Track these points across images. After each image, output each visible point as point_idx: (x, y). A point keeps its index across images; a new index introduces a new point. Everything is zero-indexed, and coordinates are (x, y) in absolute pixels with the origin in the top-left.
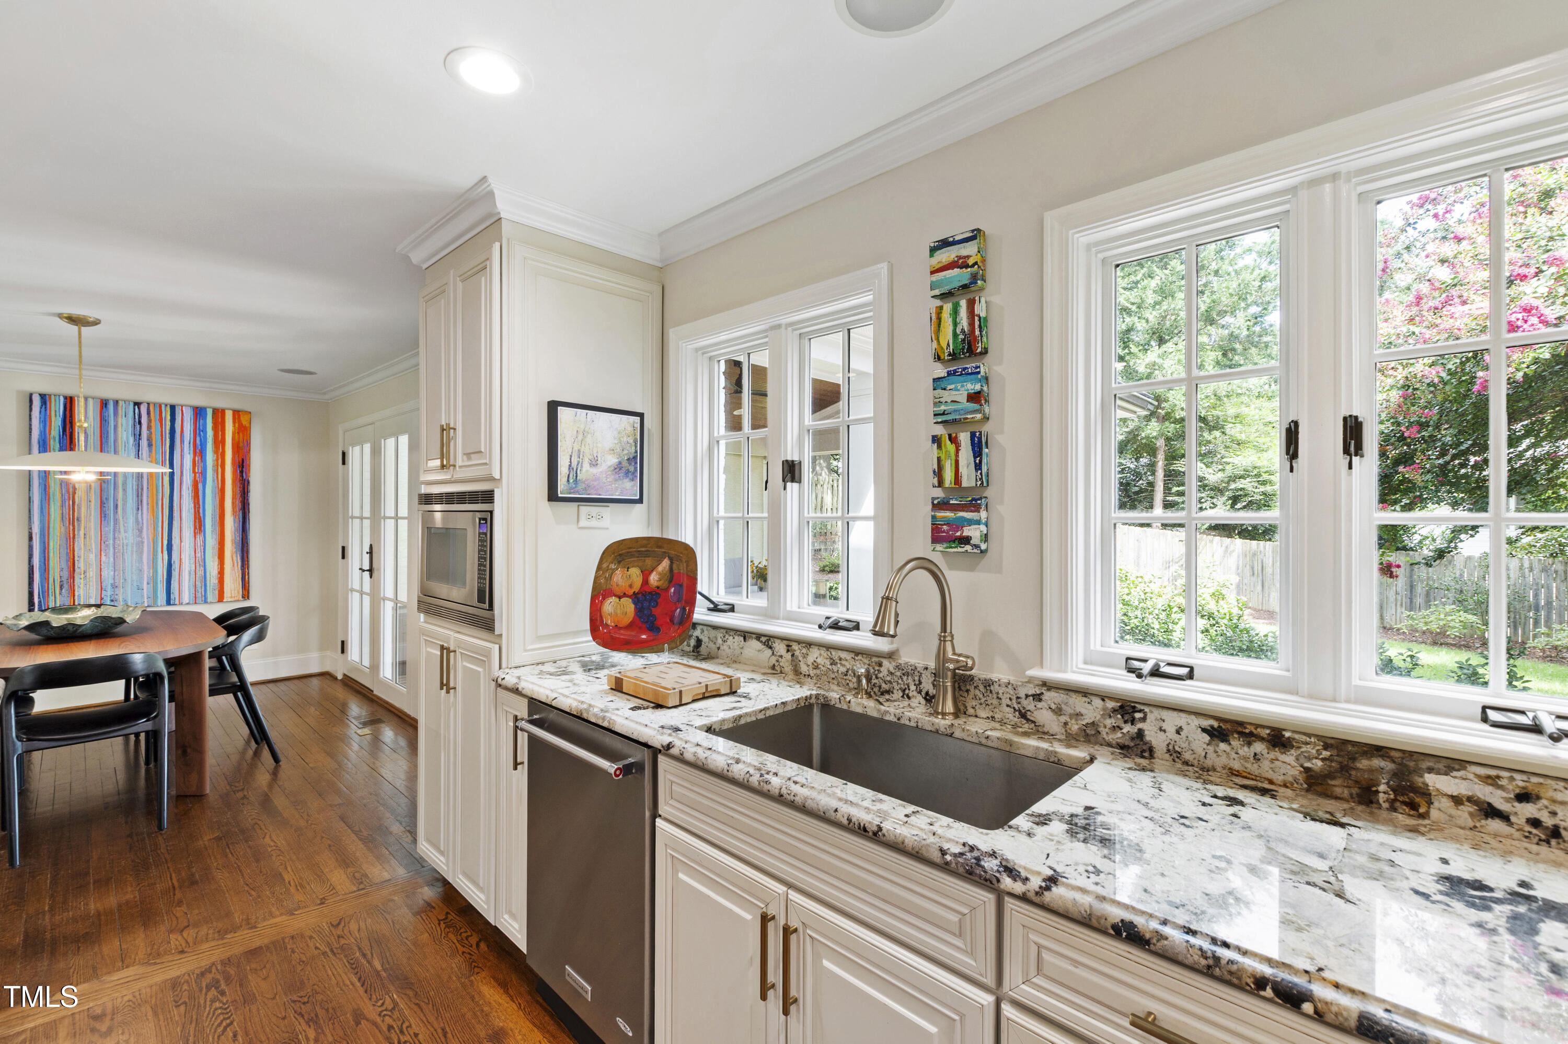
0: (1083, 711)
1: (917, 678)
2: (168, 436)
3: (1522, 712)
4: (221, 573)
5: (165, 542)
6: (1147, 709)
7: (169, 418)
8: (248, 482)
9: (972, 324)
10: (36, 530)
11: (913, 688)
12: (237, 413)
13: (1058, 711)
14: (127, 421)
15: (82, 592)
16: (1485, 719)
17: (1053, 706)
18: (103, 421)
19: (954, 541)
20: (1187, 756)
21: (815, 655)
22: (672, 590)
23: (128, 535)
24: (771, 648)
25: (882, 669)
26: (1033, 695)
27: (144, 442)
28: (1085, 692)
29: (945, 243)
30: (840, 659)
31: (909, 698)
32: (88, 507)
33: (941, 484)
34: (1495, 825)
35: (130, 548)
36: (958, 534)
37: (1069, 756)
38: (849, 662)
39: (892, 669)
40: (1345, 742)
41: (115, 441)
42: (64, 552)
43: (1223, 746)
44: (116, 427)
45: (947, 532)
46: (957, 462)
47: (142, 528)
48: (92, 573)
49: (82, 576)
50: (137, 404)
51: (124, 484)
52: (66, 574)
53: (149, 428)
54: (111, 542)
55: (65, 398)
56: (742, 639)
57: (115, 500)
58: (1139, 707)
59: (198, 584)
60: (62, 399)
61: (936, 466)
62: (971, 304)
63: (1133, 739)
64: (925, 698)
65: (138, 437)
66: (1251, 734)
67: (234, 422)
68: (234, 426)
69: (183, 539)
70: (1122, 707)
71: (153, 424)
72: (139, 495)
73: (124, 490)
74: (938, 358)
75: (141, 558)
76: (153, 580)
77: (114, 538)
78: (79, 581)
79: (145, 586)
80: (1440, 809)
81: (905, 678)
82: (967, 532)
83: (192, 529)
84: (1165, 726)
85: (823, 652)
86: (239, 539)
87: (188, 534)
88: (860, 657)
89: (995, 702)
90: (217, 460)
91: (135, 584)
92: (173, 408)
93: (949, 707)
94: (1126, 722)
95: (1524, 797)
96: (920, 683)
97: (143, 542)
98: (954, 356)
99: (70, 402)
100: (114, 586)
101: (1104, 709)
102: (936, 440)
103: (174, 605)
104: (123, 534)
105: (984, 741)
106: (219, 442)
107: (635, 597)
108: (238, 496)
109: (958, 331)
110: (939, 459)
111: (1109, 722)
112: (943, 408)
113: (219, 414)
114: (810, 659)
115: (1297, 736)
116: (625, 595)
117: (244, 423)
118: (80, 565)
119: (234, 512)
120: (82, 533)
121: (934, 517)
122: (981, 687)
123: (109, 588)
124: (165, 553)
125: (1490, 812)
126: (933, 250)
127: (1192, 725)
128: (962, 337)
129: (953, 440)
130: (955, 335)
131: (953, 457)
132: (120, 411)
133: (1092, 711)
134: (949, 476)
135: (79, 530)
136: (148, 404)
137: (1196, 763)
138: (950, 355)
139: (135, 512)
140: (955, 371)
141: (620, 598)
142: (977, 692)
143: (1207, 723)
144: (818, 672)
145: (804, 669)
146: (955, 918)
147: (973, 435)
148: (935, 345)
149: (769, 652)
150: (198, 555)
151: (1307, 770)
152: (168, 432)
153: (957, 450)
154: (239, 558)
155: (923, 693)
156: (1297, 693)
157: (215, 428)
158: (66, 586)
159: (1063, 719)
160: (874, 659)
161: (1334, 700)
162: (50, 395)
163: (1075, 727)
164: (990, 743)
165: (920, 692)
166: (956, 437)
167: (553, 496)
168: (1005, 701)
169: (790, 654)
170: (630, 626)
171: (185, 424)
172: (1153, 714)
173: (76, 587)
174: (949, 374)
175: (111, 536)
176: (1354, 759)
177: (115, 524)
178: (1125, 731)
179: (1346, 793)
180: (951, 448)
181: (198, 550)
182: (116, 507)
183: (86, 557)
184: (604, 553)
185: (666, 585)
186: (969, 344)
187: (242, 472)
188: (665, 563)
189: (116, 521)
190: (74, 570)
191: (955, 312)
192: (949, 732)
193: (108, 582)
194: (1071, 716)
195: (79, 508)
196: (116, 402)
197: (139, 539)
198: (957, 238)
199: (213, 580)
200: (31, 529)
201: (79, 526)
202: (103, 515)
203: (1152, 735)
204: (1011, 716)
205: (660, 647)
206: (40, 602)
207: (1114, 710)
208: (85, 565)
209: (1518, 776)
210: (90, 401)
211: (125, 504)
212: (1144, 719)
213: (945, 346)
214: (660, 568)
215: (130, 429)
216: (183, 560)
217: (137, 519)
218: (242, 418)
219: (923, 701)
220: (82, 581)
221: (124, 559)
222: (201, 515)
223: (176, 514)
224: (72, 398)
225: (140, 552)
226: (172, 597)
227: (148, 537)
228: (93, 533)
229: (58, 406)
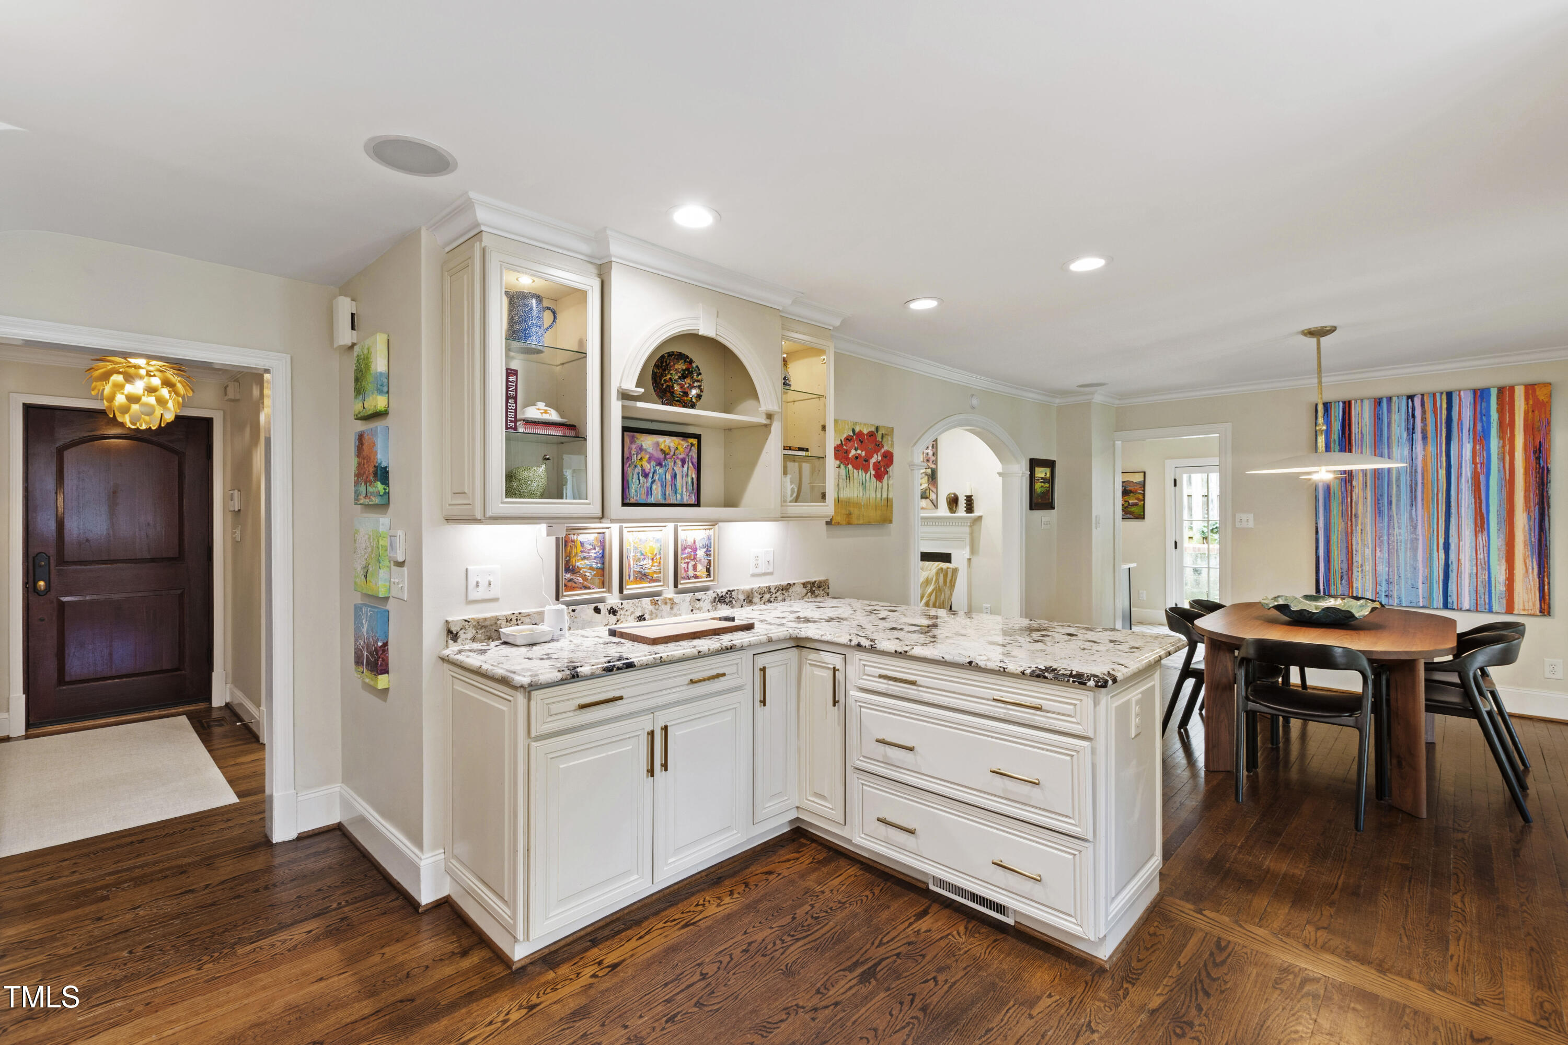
2: (1444, 426)
4: (1510, 579)
5: (1442, 541)
7: (1444, 406)
8: (1548, 471)
10: (1321, 525)
12: (1530, 389)
14: (1400, 415)
15: (1359, 585)
18: (1377, 418)
23: (1401, 532)
27: (1418, 436)
32: (1365, 504)
35: (1403, 545)
41: (1388, 438)
42: (1344, 545)
44: (1390, 423)
47: (1416, 525)
48: (1368, 567)
49: (1360, 569)
50: (1411, 397)
51: (1398, 480)
52: (1345, 566)
53: (1424, 419)
54: (1385, 538)
55: (1344, 403)
57: (1389, 496)
59: (1480, 588)
60: (1341, 404)
65: (1411, 431)
67: (1527, 399)
68: (1527, 404)
69: (1463, 538)
71: (1428, 416)
72: (1413, 492)
73: (1398, 486)
75: (1415, 556)
76: (1429, 580)
77: (1389, 535)
78: (1357, 574)
79: (1420, 585)
83: (1473, 526)
86: (1535, 540)
87: (1467, 533)
90: (1504, 446)
91: (1409, 582)
92: (1449, 395)
97: (1417, 540)
99: (1348, 405)
100: (1389, 582)
103: (1452, 609)
104: (1396, 531)
106: (1507, 427)
108: (1533, 488)
113: (1506, 393)
117: (1541, 398)
118: (1358, 559)
119: (1527, 506)
120: (1359, 528)
123: (1384, 583)
124: (1442, 552)
132: (1393, 407)
135: (1356, 525)
136: (1423, 395)
139: (1409, 508)
150: (1481, 557)
152: (1444, 421)
154: (1535, 563)
157: (1501, 411)
158: (1345, 577)
162: (1330, 403)
171: (1464, 410)
173: (1354, 580)
175: (1385, 532)
177: (1389, 521)
181: (1480, 551)
182: (1390, 503)
183: (1364, 551)
187: (1538, 458)
189: (1390, 518)
190: (1352, 563)
193: (1382, 578)
195: (1357, 504)
196: (1390, 399)
197: (1413, 536)
199: (1499, 587)
200: (1317, 523)
201: (1356, 521)
202: (1378, 511)
206: (1324, 589)
208: (1362, 559)
210: (1366, 403)
211: (1398, 501)
215: (1403, 424)
216: (1462, 561)
217: (1411, 515)
218: (1538, 393)
220: (1360, 574)
221: (1398, 556)
222: (1484, 511)
223: (1454, 510)
224: (1350, 402)
225: (1415, 550)
226: (1450, 600)
227: (1423, 535)
228: (1369, 529)
229: (1337, 413)
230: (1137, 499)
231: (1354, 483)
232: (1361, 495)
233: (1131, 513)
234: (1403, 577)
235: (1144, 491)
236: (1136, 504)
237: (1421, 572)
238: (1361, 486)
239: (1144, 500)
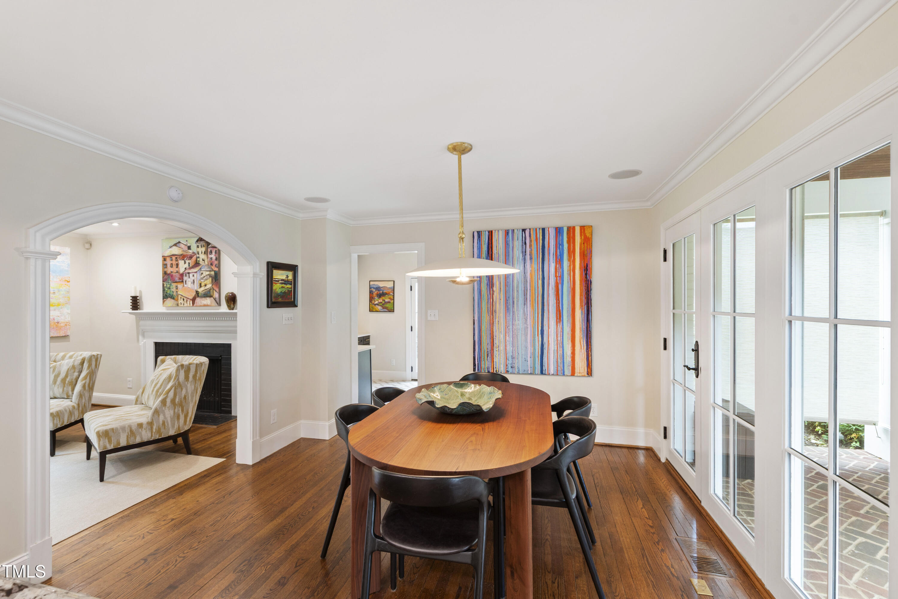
2: (541, 250)
4: (573, 353)
5: (540, 328)
7: (541, 237)
8: (591, 282)
10: (476, 318)
12: (583, 228)
14: (519, 242)
15: (497, 360)
18: (507, 244)
23: (519, 323)
27: (528, 257)
32: (500, 303)
35: (520, 331)
42: (489, 332)
44: (513, 247)
47: (527, 318)
48: (502, 348)
49: (497, 349)
50: (524, 230)
51: (518, 286)
52: (489, 347)
53: (530, 246)
54: (511, 327)
55: (489, 232)
57: (513, 298)
59: (559, 360)
60: (487, 232)
65: (524, 253)
67: (581, 235)
68: (581, 238)
69: (550, 326)
71: (532, 243)
72: (525, 295)
73: (518, 291)
75: (527, 339)
76: (533, 355)
77: (513, 325)
78: (496, 353)
79: (529, 359)
83: (555, 319)
86: (584, 327)
87: (553, 323)
90: (570, 266)
91: (524, 357)
92: (543, 230)
97: (527, 328)
99: (491, 233)
100: (513, 358)
103: (545, 374)
104: (517, 322)
106: (571, 252)
108: (584, 293)
113: (571, 231)
117: (588, 235)
118: (496, 341)
119: (581, 306)
120: (497, 320)
123: (510, 359)
124: (540, 336)
132: (515, 237)
135: (495, 319)
136: (530, 229)
139: (523, 306)
150: (559, 339)
152: (541, 248)
154: (585, 342)
157: (569, 242)
158: (490, 355)
162: (481, 231)
171: (551, 241)
173: (494, 357)
175: (511, 323)
177: (513, 315)
181: (559, 335)
182: (513, 303)
183: (499, 338)
187: (586, 274)
189: (513, 312)
190: (493, 345)
193: (510, 355)
195: (496, 304)
196: (513, 231)
197: (525, 325)
199: (568, 358)
200: (474, 317)
201: (495, 315)
202: (507, 309)
206: (478, 364)
208: (499, 341)
210: (500, 232)
211: (518, 301)
215: (520, 248)
216: (550, 342)
217: (524, 311)
218: (586, 232)
221: (517, 339)
222: (561, 308)
223: (546, 308)
224: (492, 231)
225: (526, 335)
226: (544, 369)
227: (530, 325)
228: (502, 321)
229: (485, 238)
230: (390, 298)
231: (494, 289)
232: (498, 297)
233: (386, 308)
234: (520, 354)
235: (394, 293)
236: (389, 302)
237: (529, 349)
238: (498, 290)
239: (394, 300)
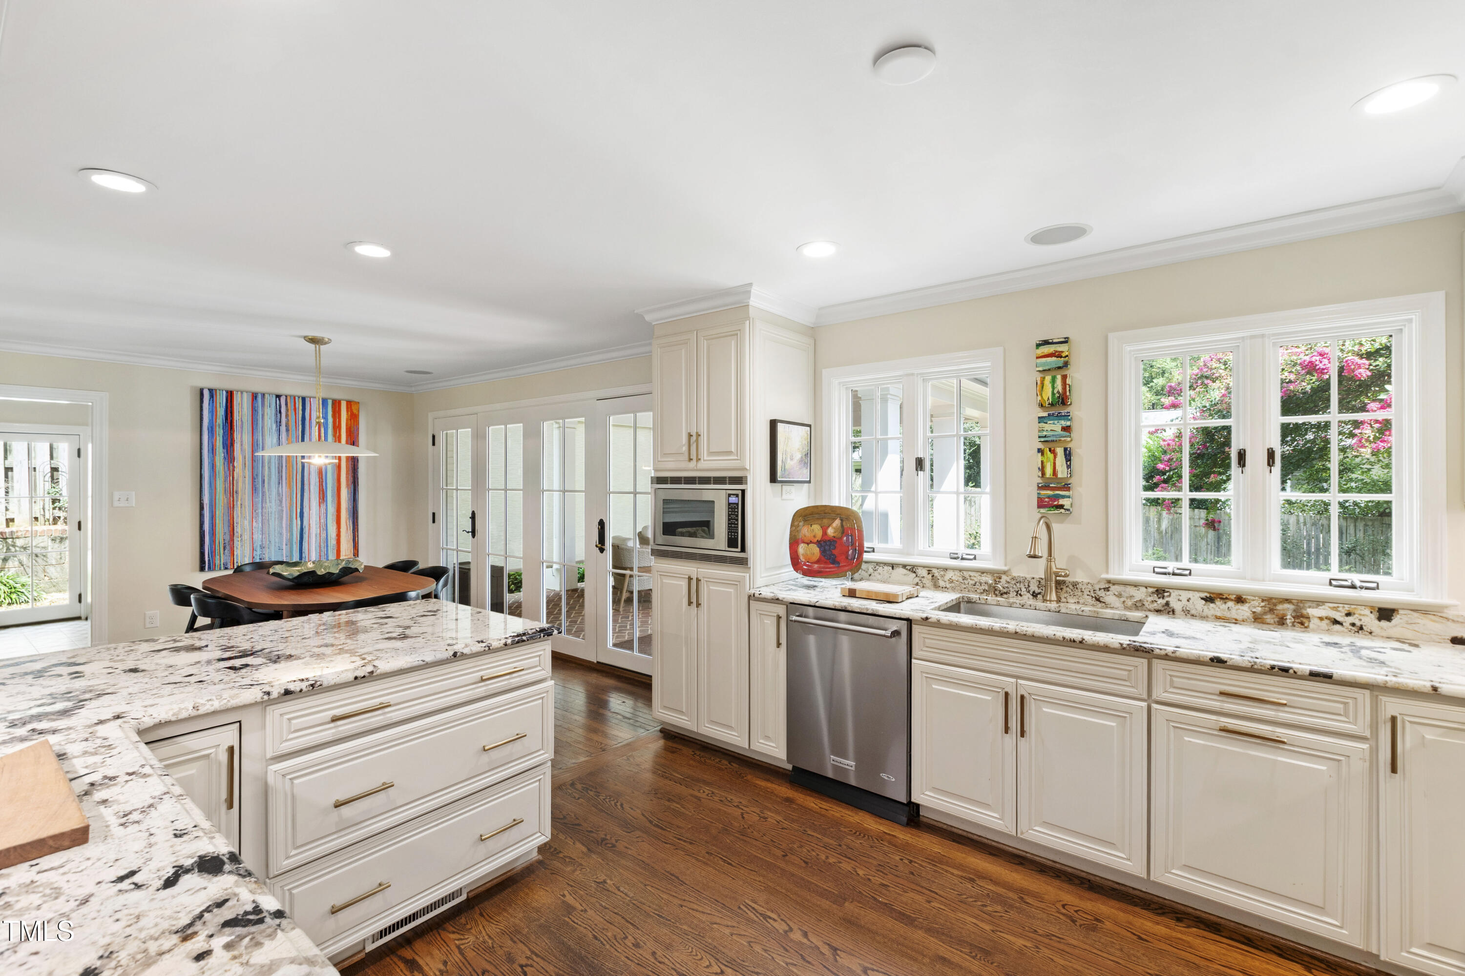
0: (1134, 594)
1: (1026, 584)
2: (300, 422)
3: (1346, 580)
4: (338, 535)
5: (299, 511)
6: (1171, 591)
7: (301, 408)
8: (358, 460)
9: (1064, 389)
10: (206, 501)
11: (1024, 589)
12: (349, 403)
13: (1119, 596)
14: (271, 410)
15: (239, 552)
16: (1331, 584)
17: (1116, 593)
18: (254, 410)
19: (1053, 507)
20: (1193, 612)
21: (950, 575)
22: (845, 538)
23: (272, 506)
24: (915, 572)
25: (1001, 580)
26: (1104, 589)
27: (283, 428)
28: (1136, 585)
29: (1046, 343)
30: (970, 576)
31: (1021, 595)
32: (244, 482)
33: (1043, 474)
34: (1338, 627)
35: (273, 515)
36: (1056, 503)
37: (1134, 616)
38: (977, 577)
39: (1009, 580)
40: (1271, 599)
41: (262, 428)
42: (226, 518)
43: (1212, 605)
44: (263, 415)
45: (1048, 502)
46: (1055, 464)
47: (282, 498)
48: (247, 537)
49: (239, 539)
50: (278, 397)
51: (269, 462)
52: (228, 538)
53: (287, 416)
54: (260, 510)
55: (227, 392)
56: (891, 568)
57: (263, 476)
58: (1167, 590)
59: (321, 544)
60: (224, 393)
61: (1040, 466)
62: (1064, 377)
63: (1163, 606)
64: (1033, 595)
65: (279, 423)
66: (1226, 598)
67: (347, 411)
68: (347, 414)
69: (312, 508)
70: (1157, 591)
71: (289, 413)
72: (280, 472)
73: (269, 468)
74: (1041, 406)
75: (281, 523)
76: (290, 541)
77: (262, 508)
78: (237, 543)
79: (284, 547)
80: (1314, 623)
81: (1018, 584)
82: (1061, 502)
83: (318, 499)
84: (1181, 598)
85: (957, 573)
86: (351, 507)
87: (314, 504)
88: (985, 574)
89: (1080, 594)
91: (277, 545)
92: (304, 399)
93: (1054, 597)
94: (1159, 598)
95: (1348, 614)
96: (1029, 586)
97: (282, 511)
98: (1052, 405)
99: (230, 395)
100: (262, 547)
101: (1147, 593)
102: (1040, 451)
104: (268, 504)
105: (1080, 613)
106: (337, 425)
107: (819, 543)
108: (350, 472)
109: (1055, 391)
110: (1042, 462)
111: (1150, 599)
112: (1045, 433)
113: (336, 404)
114: (947, 578)
115: (1249, 597)
116: (811, 542)
117: (355, 411)
118: (238, 530)
119: (348, 485)
120: (239, 503)
121: (1038, 494)
122: (1071, 587)
123: (258, 549)
124: (299, 519)
125: (1336, 622)
126: (1038, 346)
127: (1196, 597)
128: (1057, 395)
129: (1052, 451)
130: (1053, 394)
131: (1052, 461)
133: (1140, 594)
134: (1049, 472)
135: (237, 501)
136: (286, 396)
137: (1198, 615)
138: (1049, 404)
139: (277, 486)
140: (1053, 414)
141: (808, 544)
142: (1068, 589)
143: (1203, 595)
144: (953, 585)
145: (941, 583)
146: (1126, 673)
147: (1065, 449)
148: (1039, 398)
149: (914, 575)
150: (322, 521)
151: (1254, 612)
152: (300, 419)
153: (1055, 457)
154: (351, 523)
155: (1031, 592)
156: (1245, 579)
157: (334, 416)
158: (228, 547)
159: (1122, 599)
160: (995, 575)
161: (1264, 580)
162: (216, 390)
163: (1129, 603)
164: (1084, 614)
165: (1029, 592)
166: (1054, 450)
167: (773, 479)
168: (1086, 592)
169: (930, 575)
170: (818, 562)
171: (312, 412)
172: (1174, 594)
173: (235, 549)
174: (1049, 415)
175: (260, 506)
176: (1275, 605)
177: (263, 496)
178: (1159, 602)
179: (1272, 621)
180: (1051, 456)
181: (322, 517)
182: (263, 481)
183: (243, 524)
184: (794, 516)
185: (840, 535)
186: (1063, 399)
188: (837, 522)
189: (263, 493)
190: (232, 534)
191: (1053, 381)
192: (1057, 610)
193: (258, 544)
194: (1127, 598)
195: (237, 483)
196: (263, 395)
197: (280, 508)
198: (1054, 341)
199: (332, 542)
200: (202, 500)
201: (237, 497)
202: (254, 489)
203: (1174, 604)
204: (1090, 601)
205: (843, 574)
206: (209, 561)
207: (1153, 593)
208: (242, 529)
209: (1346, 606)
210: (245, 394)
211: (269, 480)
212: (1170, 596)
213: (1046, 399)
214: (834, 525)
215: (273, 418)
216: (311, 526)
217: (278, 490)
218: (353, 408)
219: (1031, 597)
220: (239, 543)
221: (269, 524)
222: (324, 488)
223: (306, 487)
224: (232, 392)
225: (281, 518)
226: (303, 555)
227: (286, 507)
228: (247, 502)
229: (222, 399)
231: (235, 464)
232: (241, 474)
234: (273, 542)
237: (285, 536)
238: (241, 466)
